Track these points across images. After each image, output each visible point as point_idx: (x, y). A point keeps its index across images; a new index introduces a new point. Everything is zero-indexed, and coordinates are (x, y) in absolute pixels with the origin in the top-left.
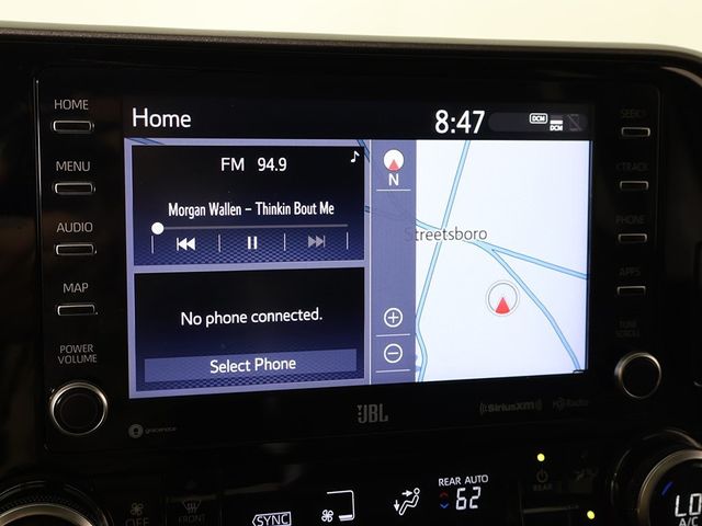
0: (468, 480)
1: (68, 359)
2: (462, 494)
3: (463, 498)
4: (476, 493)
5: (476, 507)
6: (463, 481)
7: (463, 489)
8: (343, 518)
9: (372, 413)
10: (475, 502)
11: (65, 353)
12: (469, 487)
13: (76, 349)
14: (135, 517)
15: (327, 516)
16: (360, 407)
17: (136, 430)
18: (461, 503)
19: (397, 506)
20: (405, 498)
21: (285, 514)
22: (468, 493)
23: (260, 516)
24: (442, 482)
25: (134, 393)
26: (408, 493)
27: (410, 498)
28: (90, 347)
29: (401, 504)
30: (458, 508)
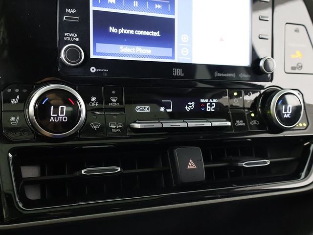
0: (211, 101)
1: (68, 39)
2: (209, 105)
3: (209, 107)
4: (213, 105)
5: (214, 110)
6: (209, 101)
7: (209, 104)
8: (168, 110)
9: (178, 72)
10: (213, 109)
11: (66, 36)
12: (211, 103)
13: (71, 35)
14: (93, 102)
15: (162, 109)
16: (174, 69)
17: (93, 69)
18: (209, 109)
19: (186, 108)
20: (189, 105)
21: (147, 107)
22: (211, 105)
23: (138, 107)
24: (202, 101)
25: (92, 56)
26: (190, 104)
27: (191, 105)
28: (76, 35)
29: (188, 107)
30: (208, 110)
